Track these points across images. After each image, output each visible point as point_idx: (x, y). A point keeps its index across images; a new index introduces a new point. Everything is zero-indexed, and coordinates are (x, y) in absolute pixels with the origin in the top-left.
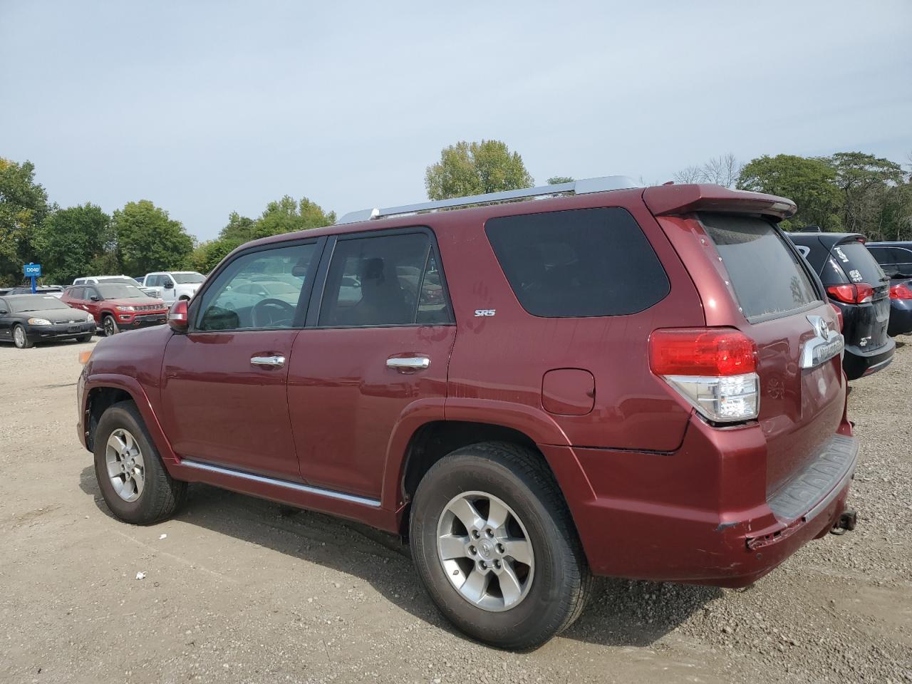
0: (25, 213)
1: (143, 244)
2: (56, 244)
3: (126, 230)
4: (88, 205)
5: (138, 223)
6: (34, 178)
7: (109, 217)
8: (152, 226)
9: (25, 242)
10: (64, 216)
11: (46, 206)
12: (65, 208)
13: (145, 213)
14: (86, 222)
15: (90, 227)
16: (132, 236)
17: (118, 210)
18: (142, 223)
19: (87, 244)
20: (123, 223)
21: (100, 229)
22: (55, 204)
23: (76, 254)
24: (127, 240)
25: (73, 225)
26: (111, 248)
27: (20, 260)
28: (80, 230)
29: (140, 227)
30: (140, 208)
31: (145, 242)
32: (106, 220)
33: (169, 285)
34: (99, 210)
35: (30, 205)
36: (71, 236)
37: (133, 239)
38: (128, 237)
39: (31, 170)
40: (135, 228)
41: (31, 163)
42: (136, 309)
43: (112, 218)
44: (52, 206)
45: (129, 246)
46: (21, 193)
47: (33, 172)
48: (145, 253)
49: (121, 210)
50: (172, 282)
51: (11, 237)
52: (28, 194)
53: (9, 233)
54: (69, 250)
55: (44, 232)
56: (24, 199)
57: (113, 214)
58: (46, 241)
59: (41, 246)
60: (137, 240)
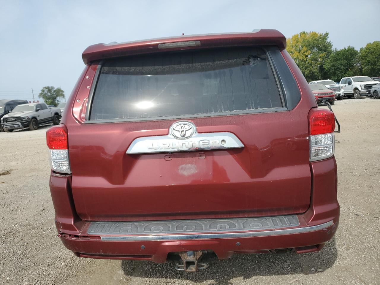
0: (323, 54)
1: (372, 62)
2: (333, 66)
3: (365, 56)
4: (349, 48)
5: (371, 53)
6: (328, 39)
7: (357, 51)
8: (378, 53)
9: (322, 66)
10: (338, 53)
11: (332, 50)
12: (338, 50)
13: (376, 47)
14: (347, 55)
15: (349, 57)
16: (368, 59)
17: (362, 47)
18: (373, 52)
19: (346, 64)
20: (364, 53)
21: (353, 57)
22: (335, 49)
23: (341, 69)
24: (364, 61)
25: (341, 57)
26: (357, 65)
27: (319, 74)
28: (344, 59)
29: (372, 54)
30: (373, 45)
31: (373, 61)
32: (355, 53)
33: (350, 83)
34: (353, 49)
35: (325, 51)
36: (339, 62)
37: (368, 61)
38: (366, 59)
39: (327, 36)
40: (370, 55)
41: (328, 33)
42: (319, 95)
43: (359, 52)
44: (334, 49)
45: (365, 64)
46: (322, 46)
47: (328, 36)
48: (373, 67)
49: (364, 48)
50: (352, 82)
51: (316, 65)
52: (325, 46)
53: (316, 63)
54: (338, 68)
55: (329, 61)
56: (323, 48)
57: (360, 50)
58: (329, 65)
59: (327, 67)
60: (370, 60)
